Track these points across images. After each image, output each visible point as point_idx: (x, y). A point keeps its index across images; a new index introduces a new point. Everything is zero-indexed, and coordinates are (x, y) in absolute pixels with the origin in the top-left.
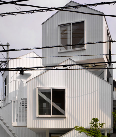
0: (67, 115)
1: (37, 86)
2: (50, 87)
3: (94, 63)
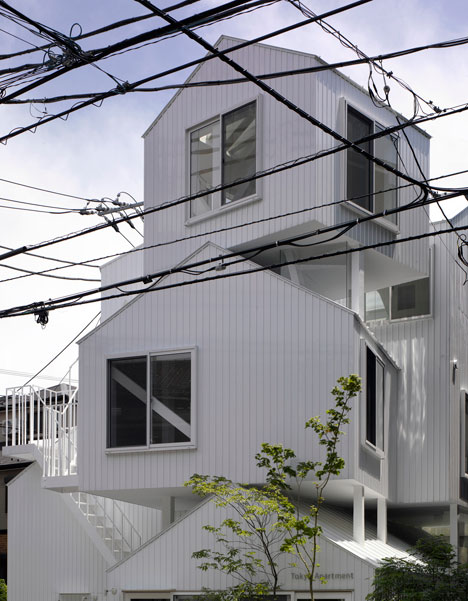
0: (194, 442)
3: (222, 258)
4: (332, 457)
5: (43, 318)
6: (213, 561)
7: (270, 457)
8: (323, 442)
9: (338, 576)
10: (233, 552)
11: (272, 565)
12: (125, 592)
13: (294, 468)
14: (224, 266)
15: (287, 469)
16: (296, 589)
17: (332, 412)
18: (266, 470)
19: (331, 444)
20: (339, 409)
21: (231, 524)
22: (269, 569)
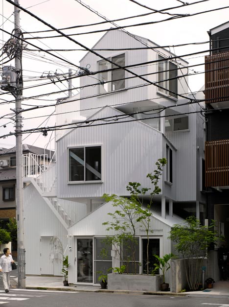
0: (103, 180)
1: (68, 146)
2: (83, 145)
3: (116, 116)
4: (156, 188)
5: (45, 134)
6: (111, 226)
7: (132, 187)
8: (153, 182)
9: (157, 230)
10: (118, 222)
11: (133, 226)
12: (75, 236)
13: (140, 190)
14: (117, 120)
15: (138, 191)
16: (142, 235)
17: (156, 171)
18: (130, 191)
19: (156, 183)
20: (159, 170)
21: (117, 212)
22: (132, 227)
